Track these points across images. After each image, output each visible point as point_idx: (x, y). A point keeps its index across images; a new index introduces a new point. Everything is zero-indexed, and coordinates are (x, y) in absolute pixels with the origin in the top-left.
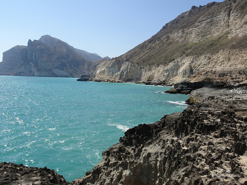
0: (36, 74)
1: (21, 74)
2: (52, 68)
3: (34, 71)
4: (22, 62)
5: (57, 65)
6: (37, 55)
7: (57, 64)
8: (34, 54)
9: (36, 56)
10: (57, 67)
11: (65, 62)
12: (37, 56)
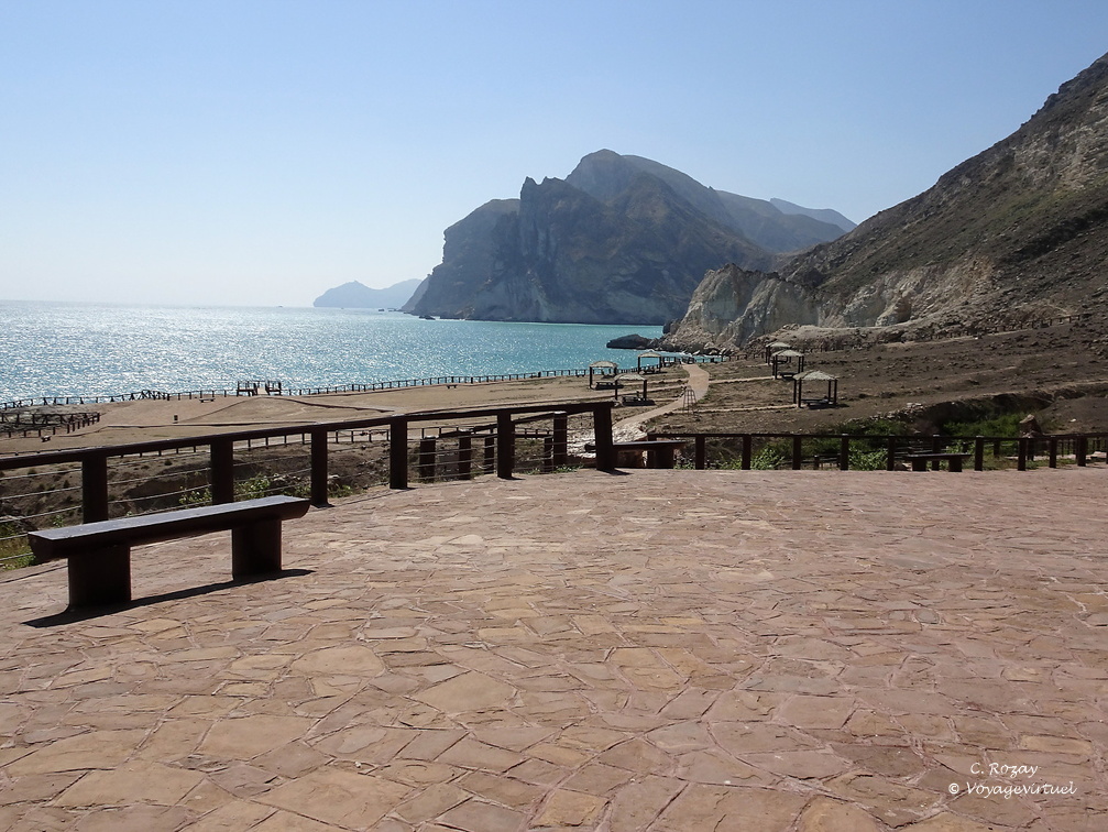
0: (545, 313)
1: (492, 313)
2: (606, 289)
3: (541, 301)
4: (500, 265)
5: (623, 276)
6: (552, 239)
7: (623, 272)
8: (542, 236)
9: (547, 243)
10: (624, 286)
11: (655, 263)
12: (553, 244)
